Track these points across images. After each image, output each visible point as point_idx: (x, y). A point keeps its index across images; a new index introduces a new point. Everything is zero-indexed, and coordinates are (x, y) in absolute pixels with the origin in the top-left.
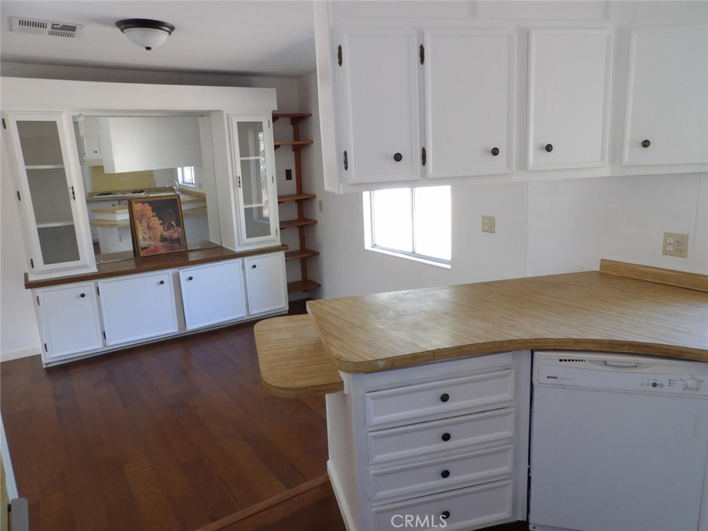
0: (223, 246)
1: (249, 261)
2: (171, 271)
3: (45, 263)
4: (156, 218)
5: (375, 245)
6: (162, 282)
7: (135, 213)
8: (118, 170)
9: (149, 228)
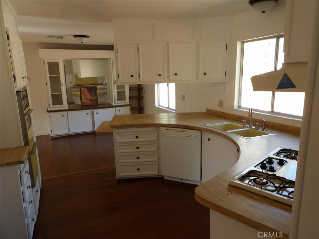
1: (117, 109)
2: (91, 110)
3: (53, 105)
4: (88, 93)
5: (159, 105)
6: (88, 114)
7: (82, 91)
8: (82, 77)
9: (86, 96)
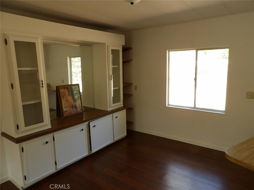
0: (95, 108)
1: (115, 115)
3: (26, 126)
4: (70, 96)
6: (82, 130)
7: (61, 94)
9: (67, 101)
